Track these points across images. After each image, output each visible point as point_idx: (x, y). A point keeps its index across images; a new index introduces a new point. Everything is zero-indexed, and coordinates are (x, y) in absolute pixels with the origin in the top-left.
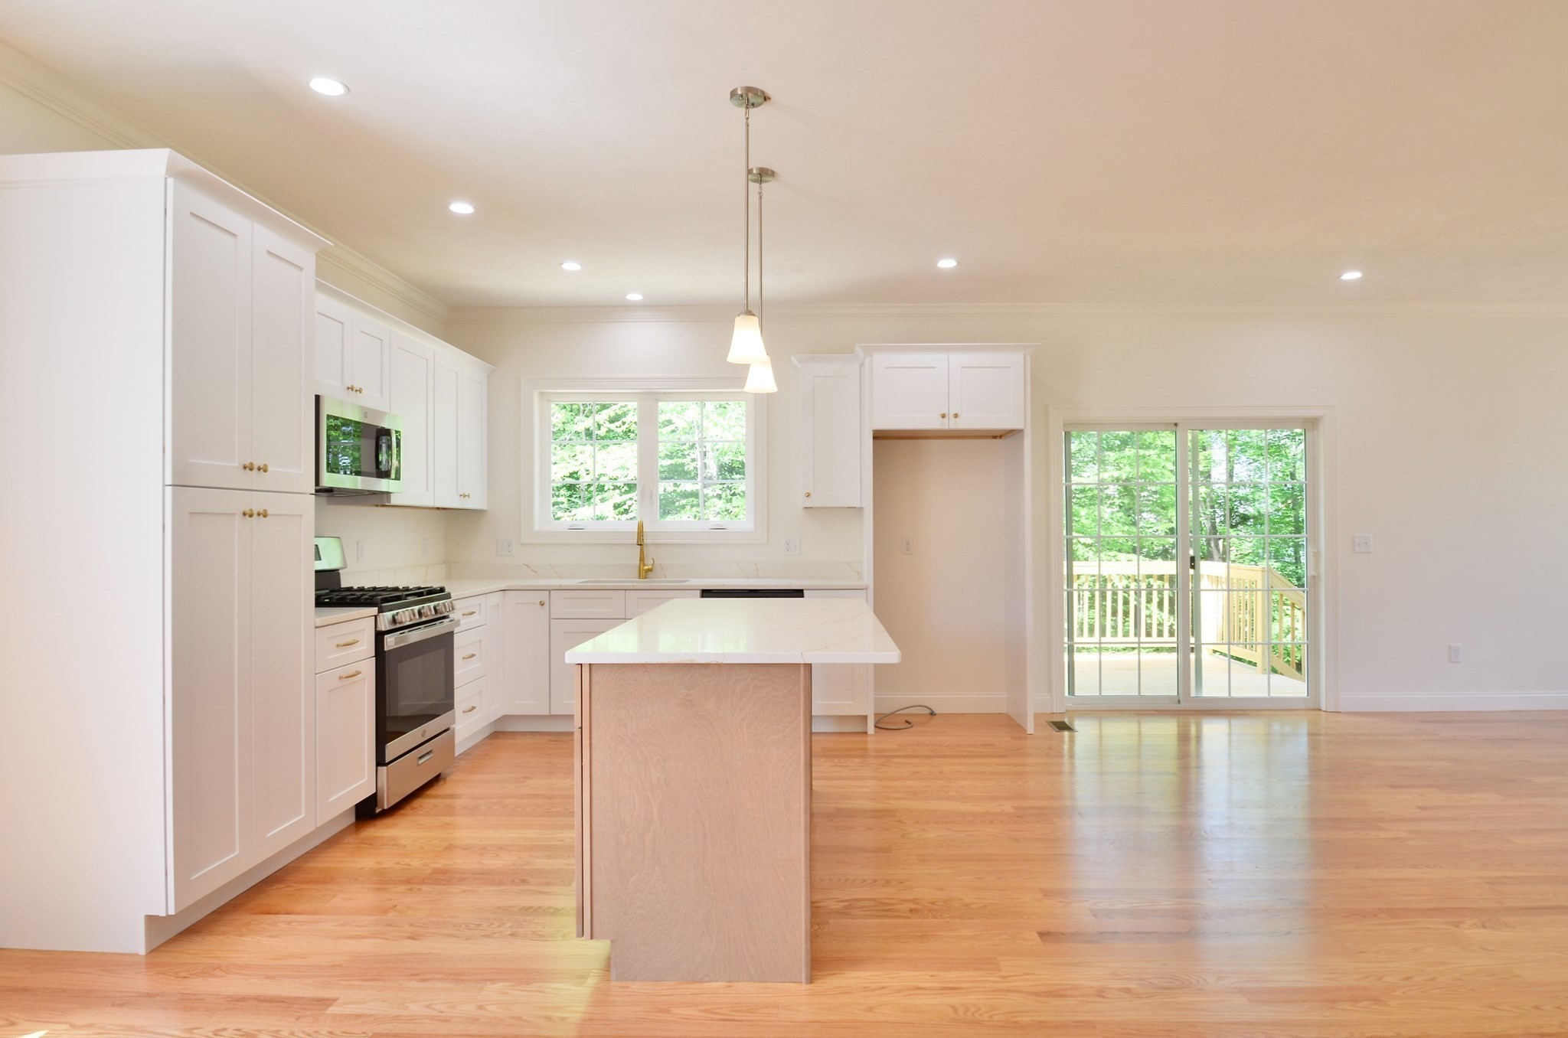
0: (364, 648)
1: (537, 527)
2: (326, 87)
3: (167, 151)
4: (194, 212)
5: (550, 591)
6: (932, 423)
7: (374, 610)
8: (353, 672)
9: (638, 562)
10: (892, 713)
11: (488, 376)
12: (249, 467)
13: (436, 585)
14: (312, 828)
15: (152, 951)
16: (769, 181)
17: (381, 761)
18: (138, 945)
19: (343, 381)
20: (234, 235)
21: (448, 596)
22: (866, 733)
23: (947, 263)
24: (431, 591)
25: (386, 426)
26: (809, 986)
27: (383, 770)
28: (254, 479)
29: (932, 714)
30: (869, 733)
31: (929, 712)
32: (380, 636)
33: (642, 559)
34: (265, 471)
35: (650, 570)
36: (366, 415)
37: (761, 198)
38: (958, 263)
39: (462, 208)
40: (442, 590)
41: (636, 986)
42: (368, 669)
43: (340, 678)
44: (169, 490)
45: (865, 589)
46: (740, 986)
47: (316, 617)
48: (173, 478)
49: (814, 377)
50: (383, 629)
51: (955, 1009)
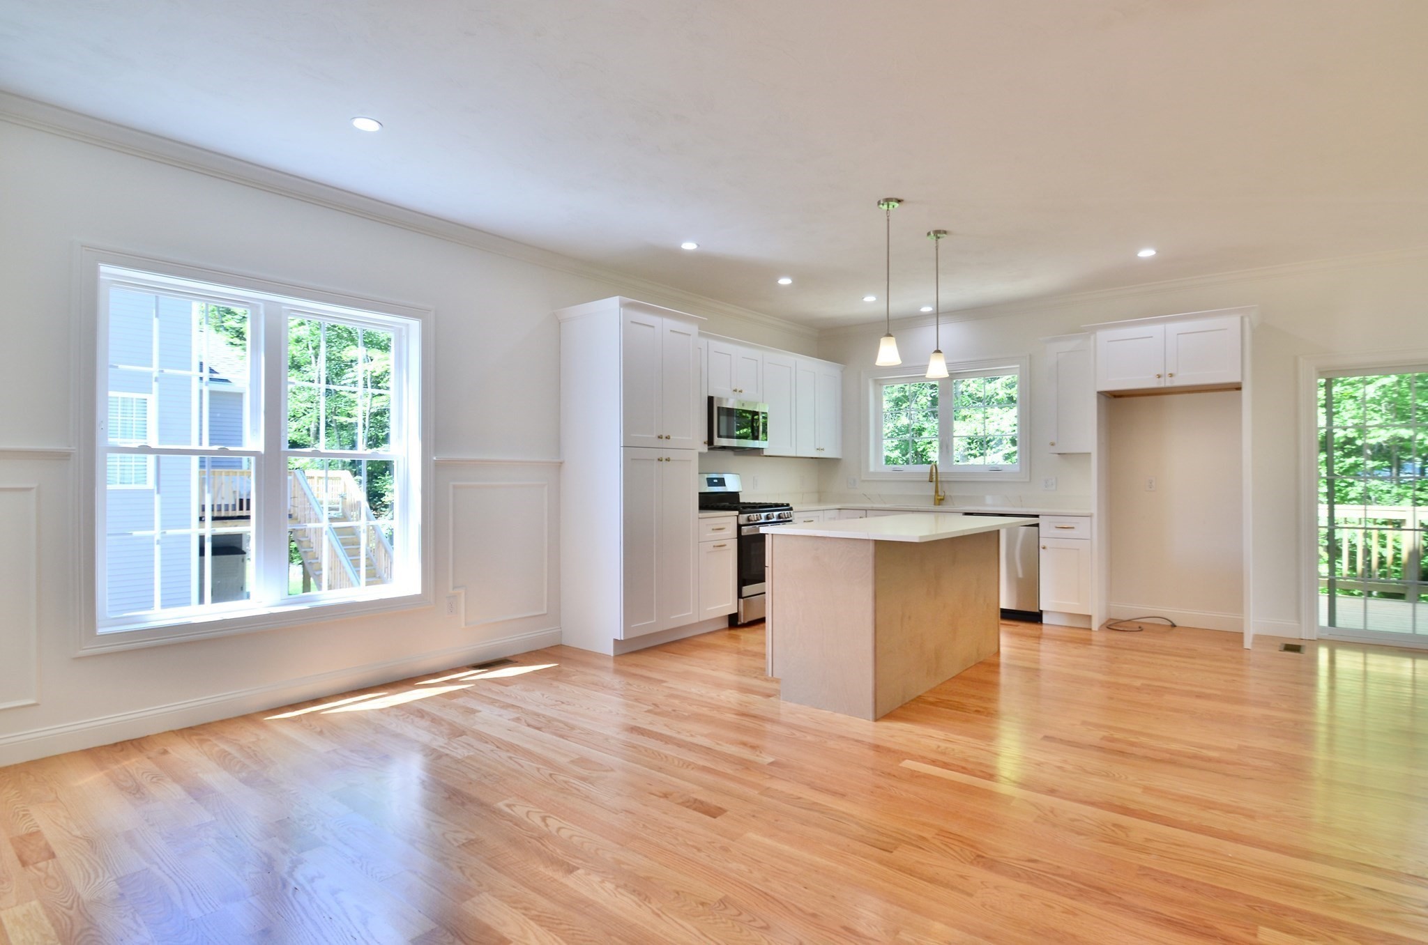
0: (730, 532)
1: (872, 469)
2: (689, 246)
3: (617, 297)
4: (634, 321)
5: (866, 510)
6: (1149, 382)
7: (737, 513)
8: (723, 544)
9: (934, 494)
10: (1129, 620)
11: (842, 372)
12: (660, 437)
13: (785, 502)
14: (697, 621)
15: (616, 656)
16: (943, 237)
17: (740, 596)
18: (610, 650)
19: (731, 385)
20: (653, 327)
21: (791, 509)
22: (1090, 629)
23: (1147, 253)
24: (782, 505)
25: (757, 410)
26: (874, 723)
27: (741, 600)
28: (664, 443)
29: (1174, 626)
30: (1093, 629)
31: (1169, 624)
32: (739, 527)
33: (937, 492)
34: (669, 439)
35: (943, 499)
36: (743, 405)
37: (937, 249)
38: (1157, 252)
39: (785, 281)
40: (788, 505)
41: (789, 704)
42: (732, 546)
43: (714, 546)
44: (622, 448)
45: (1090, 516)
46: (838, 715)
47: (699, 512)
48: (624, 443)
49: (1058, 353)
50: (741, 523)
51: (939, 747)
